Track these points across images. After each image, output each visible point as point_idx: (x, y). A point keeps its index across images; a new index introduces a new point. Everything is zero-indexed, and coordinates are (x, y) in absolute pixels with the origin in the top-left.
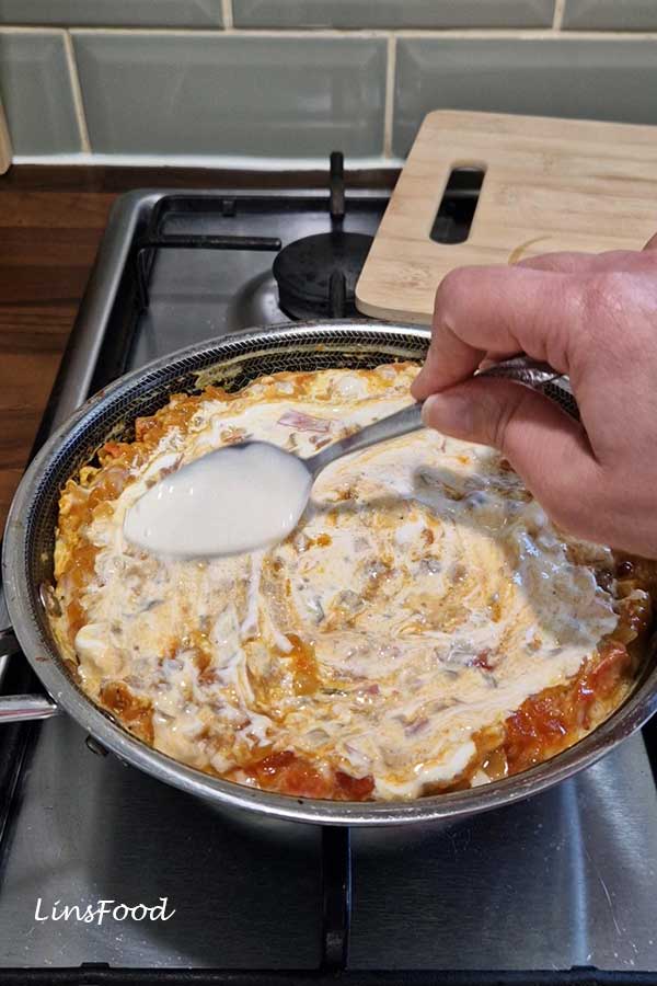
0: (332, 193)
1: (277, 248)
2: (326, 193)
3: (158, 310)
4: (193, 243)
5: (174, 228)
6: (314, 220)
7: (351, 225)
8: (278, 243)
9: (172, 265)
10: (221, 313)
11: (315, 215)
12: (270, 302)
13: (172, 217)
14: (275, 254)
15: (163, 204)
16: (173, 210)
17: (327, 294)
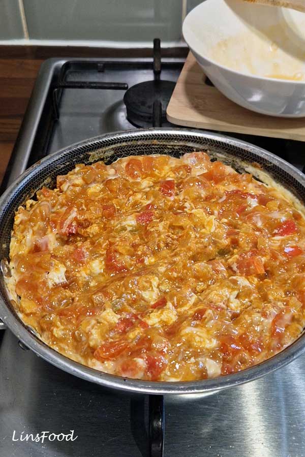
0: (154, 60)
1: (127, 88)
2: (151, 60)
3: (64, 120)
4: (82, 86)
5: (72, 78)
6: (144, 74)
7: (165, 76)
8: (126, 86)
9: (71, 97)
10: (96, 123)
11: (145, 71)
12: (122, 117)
13: (71, 73)
14: (125, 91)
15: (67, 66)
16: (72, 69)
17: (152, 112)
